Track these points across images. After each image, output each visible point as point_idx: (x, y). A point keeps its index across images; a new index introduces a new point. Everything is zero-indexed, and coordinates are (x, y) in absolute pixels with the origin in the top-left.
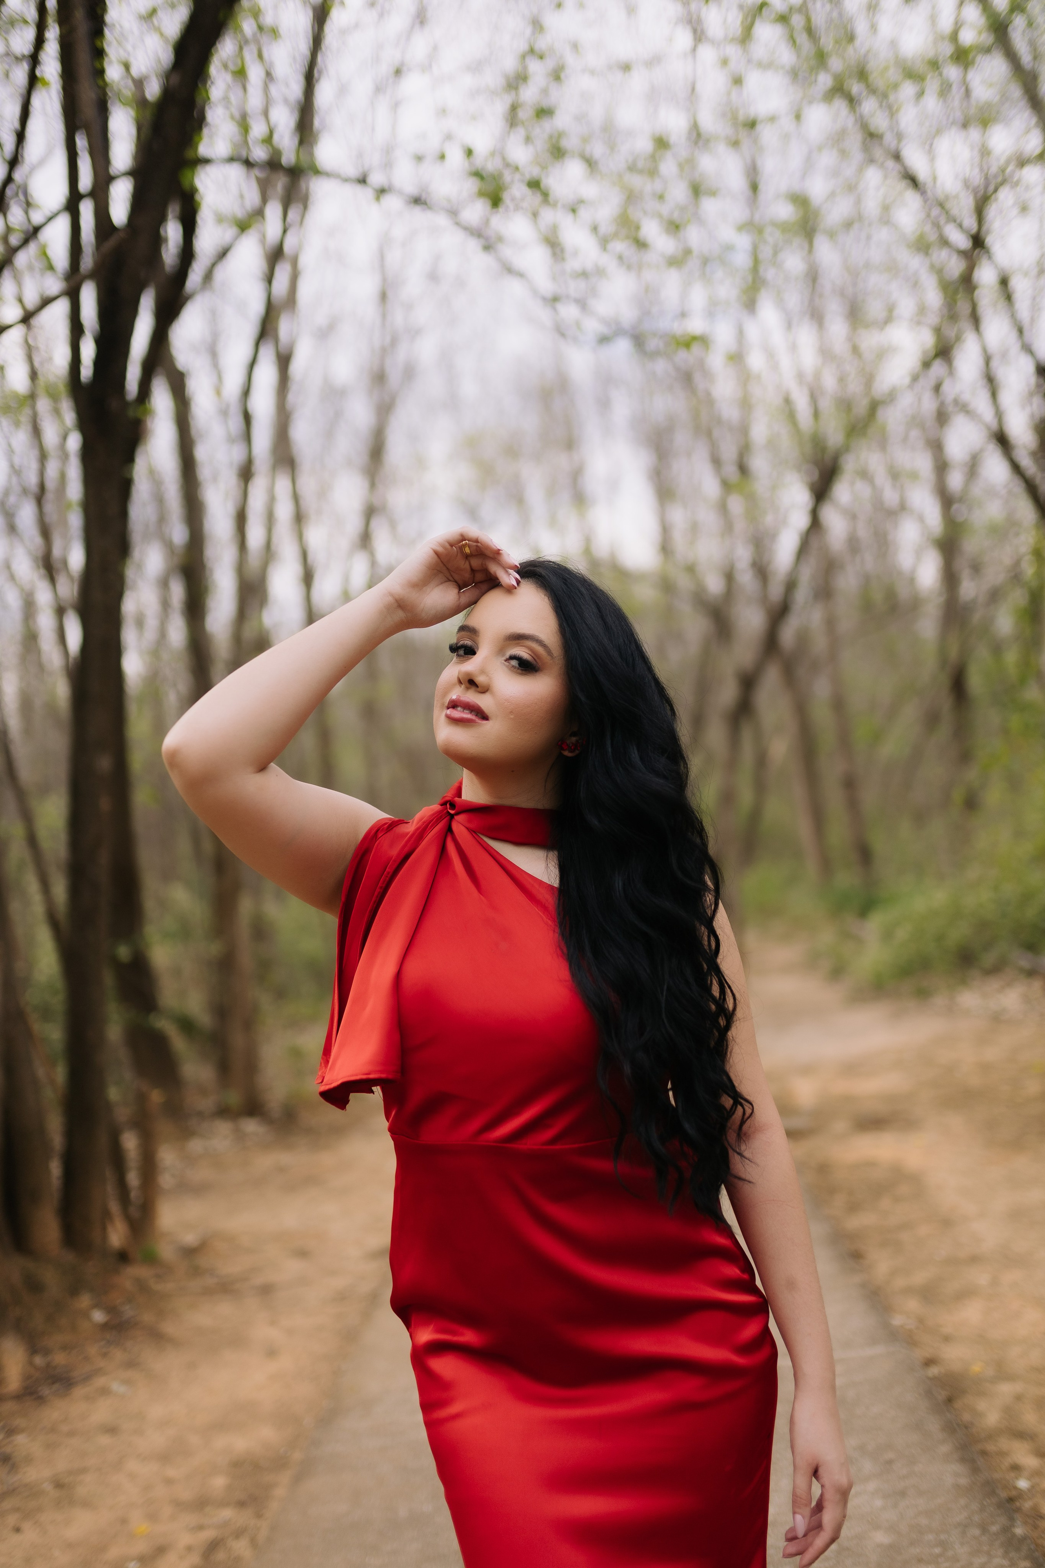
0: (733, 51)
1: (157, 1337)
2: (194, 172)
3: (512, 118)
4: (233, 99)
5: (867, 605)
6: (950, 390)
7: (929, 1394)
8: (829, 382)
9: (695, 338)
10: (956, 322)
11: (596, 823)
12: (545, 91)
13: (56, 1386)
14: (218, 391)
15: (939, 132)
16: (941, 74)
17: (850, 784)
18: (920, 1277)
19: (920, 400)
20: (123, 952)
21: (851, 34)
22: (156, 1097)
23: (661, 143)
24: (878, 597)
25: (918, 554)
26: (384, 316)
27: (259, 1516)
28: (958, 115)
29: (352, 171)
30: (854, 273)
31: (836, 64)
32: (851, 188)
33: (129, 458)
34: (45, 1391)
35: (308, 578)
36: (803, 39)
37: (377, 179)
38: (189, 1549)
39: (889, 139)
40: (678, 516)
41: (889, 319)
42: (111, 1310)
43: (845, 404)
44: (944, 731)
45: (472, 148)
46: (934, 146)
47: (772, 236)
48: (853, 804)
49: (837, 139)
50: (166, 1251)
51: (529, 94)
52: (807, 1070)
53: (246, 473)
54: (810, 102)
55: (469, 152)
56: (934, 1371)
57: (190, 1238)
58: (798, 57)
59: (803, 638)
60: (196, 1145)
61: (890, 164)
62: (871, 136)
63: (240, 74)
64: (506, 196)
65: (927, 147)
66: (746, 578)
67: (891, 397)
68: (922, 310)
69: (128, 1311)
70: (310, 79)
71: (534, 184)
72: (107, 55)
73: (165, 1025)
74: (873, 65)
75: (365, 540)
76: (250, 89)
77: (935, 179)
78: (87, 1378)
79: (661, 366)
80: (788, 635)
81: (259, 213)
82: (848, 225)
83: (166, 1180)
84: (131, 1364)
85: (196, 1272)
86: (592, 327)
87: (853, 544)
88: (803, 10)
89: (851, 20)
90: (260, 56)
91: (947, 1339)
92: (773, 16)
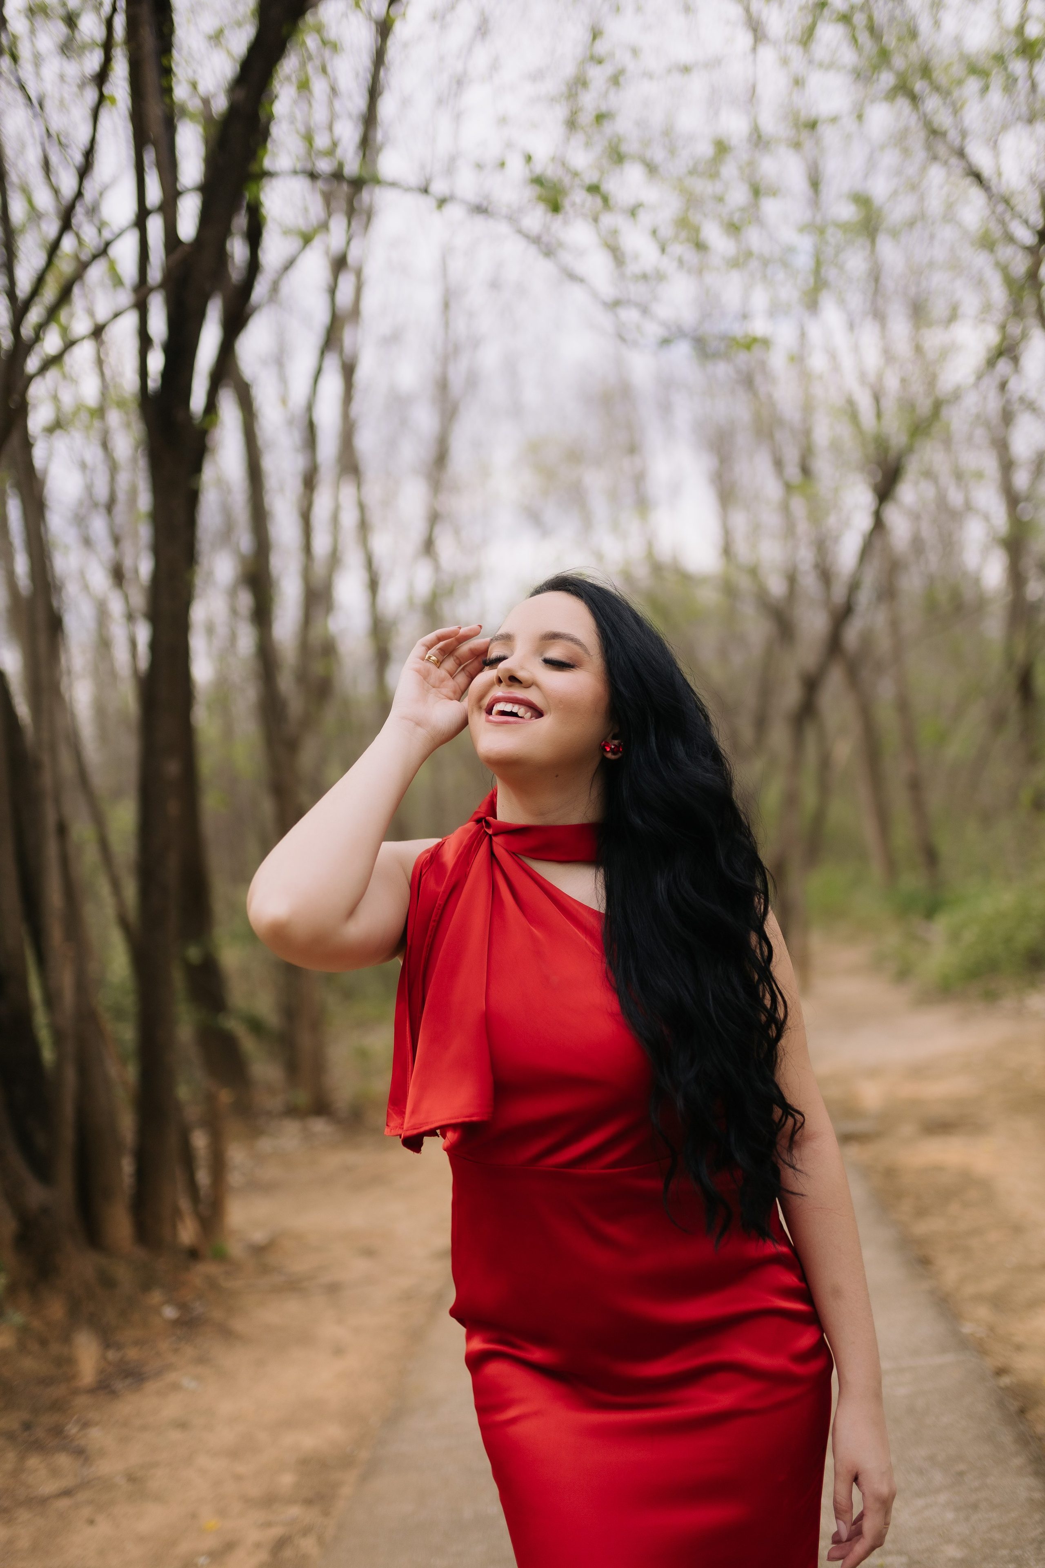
0: (795, 52)
1: (227, 1334)
2: (258, 187)
3: (572, 124)
4: (299, 116)
5: (931, 606)
6: (1016, 387)
7: (1001, 1404)
8: (892, 384)
9: (755, 340)
10: (1022, 319)
11: (640, 823)
12: (605, 95)
13: (128, 1381)
14: (284, 400)
15: (1005, 127)
16: (1006, 69)
17: (915, 785)
18: (990, 1285)
19: (985, 398)
20: (194, 953)
21: (914, 31)
22: (225, 1096)
23: (722, 148)
24: (943, 597)
25: (985, 552)
26: (446, 325)
27: (326, 1513)
28: (1024, 109)
29: (413, 179)
30: (917, 272)
31: (898, 62)
32: (913, 187)
33: (197, 468)
34: (119, 1385)
35: (373, 585)
36: (864, 38)
37: (439, 187)
38: (258, 1545)
39: (953, 136)
40: (740, 520)
41: (953, 316)
42: (183, 1306)
43: (908, 405)
44: (1011, 731)
45: (531, 155)
46: (999, 142)
47: (834, 236)
48: (918, 806)
49: (900, 139)
50: (235, 1249)
51: (589, 101)
52: (873, 1073)
53: (310, 481)
54: (872, 101)
55: (529, 158)
56: (1005, 1380)
57: (259, 1236)
58: (860, 56)
59: (867, 639)
60: (265, 1144)
61: (954, 161)
62: (934, 133)
63: (304, 86)
64: (566, 203)
65: (991, 143)
66: (809, 582)
67: (956, 396)
68: (987, 307)
69: (198, 1308)
70: (374, 93)
71: (594, 189)
72: (175, 75)
73: (234, 1025)
74: (936, 62)
75: (428, 546)
76: (315, 105)
77: (1000, 175)
78: (159, 1374)
79: (722, 370)
80: (851, 636)
81: (324, 226)
82: (911, 224)
83: (235, 1178)
84: (202, 1360)
85: (265, 1269)
86: (653, 330)
87: (918, 544)
88: (865, 6)
89: (913, 18)
90: (324, 70)
91: (1019, 1348)
92: (834, 16)
